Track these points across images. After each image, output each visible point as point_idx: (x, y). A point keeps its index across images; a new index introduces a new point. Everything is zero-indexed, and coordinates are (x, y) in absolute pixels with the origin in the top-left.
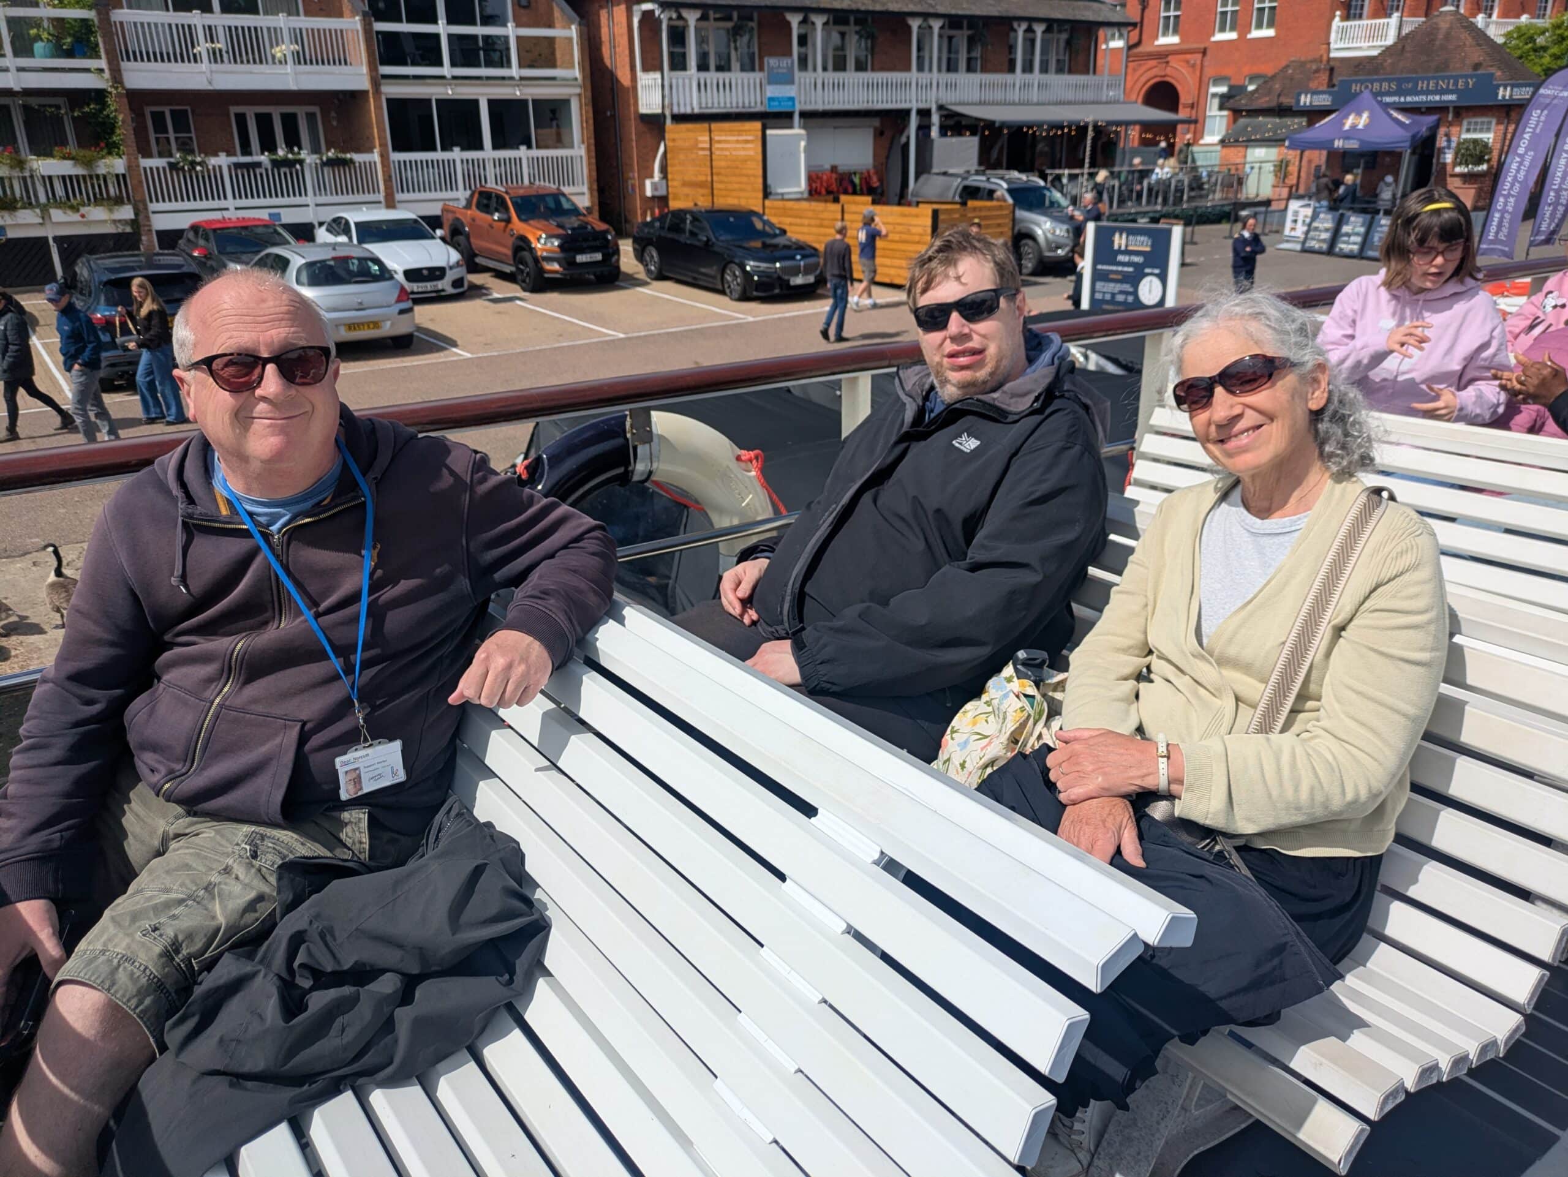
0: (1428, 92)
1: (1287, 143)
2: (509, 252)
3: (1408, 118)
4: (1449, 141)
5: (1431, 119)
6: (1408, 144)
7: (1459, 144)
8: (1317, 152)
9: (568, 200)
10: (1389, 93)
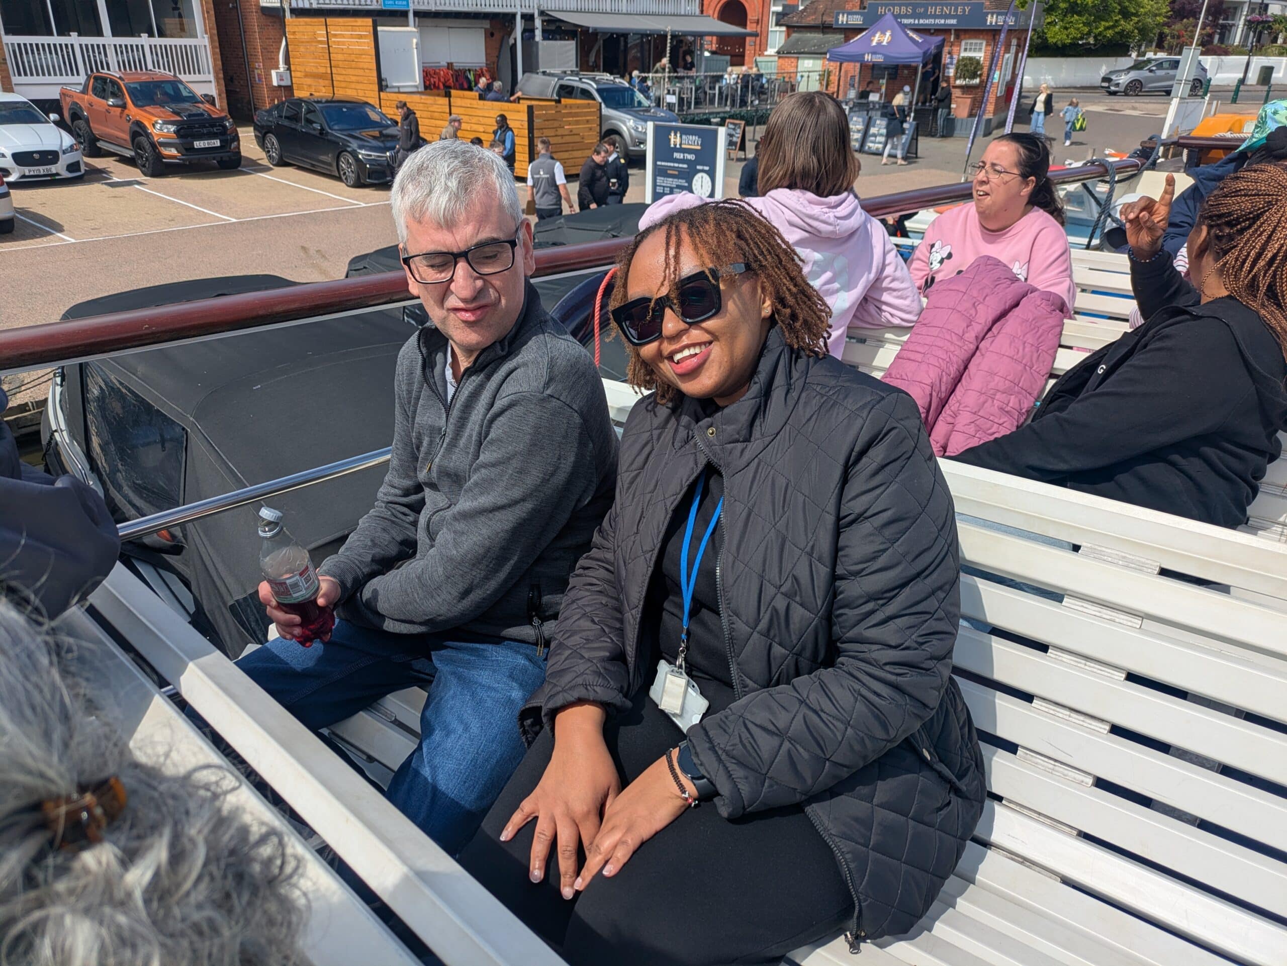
0: (935, 16)
1: (828, 56)
2: (127, 137)
3: (921, 37)
4: (951, 58)
5: (937, 39)
6: (920, 59)
7: (958, 61)
8: (852, 64)
9: (185, 88)
10: (906, 16)
